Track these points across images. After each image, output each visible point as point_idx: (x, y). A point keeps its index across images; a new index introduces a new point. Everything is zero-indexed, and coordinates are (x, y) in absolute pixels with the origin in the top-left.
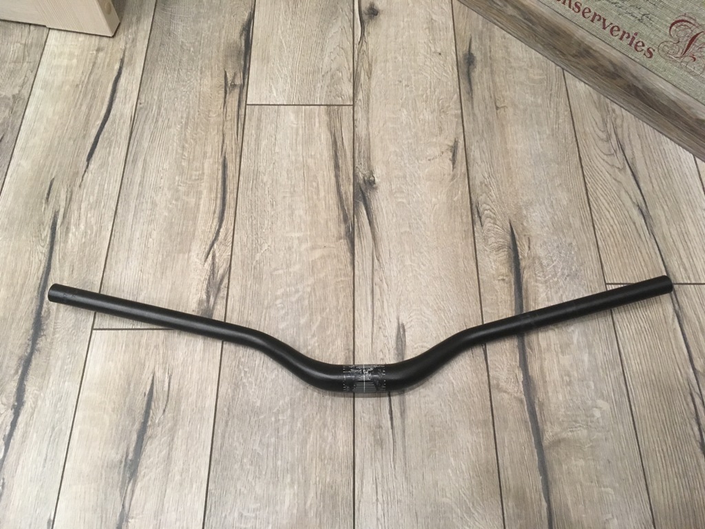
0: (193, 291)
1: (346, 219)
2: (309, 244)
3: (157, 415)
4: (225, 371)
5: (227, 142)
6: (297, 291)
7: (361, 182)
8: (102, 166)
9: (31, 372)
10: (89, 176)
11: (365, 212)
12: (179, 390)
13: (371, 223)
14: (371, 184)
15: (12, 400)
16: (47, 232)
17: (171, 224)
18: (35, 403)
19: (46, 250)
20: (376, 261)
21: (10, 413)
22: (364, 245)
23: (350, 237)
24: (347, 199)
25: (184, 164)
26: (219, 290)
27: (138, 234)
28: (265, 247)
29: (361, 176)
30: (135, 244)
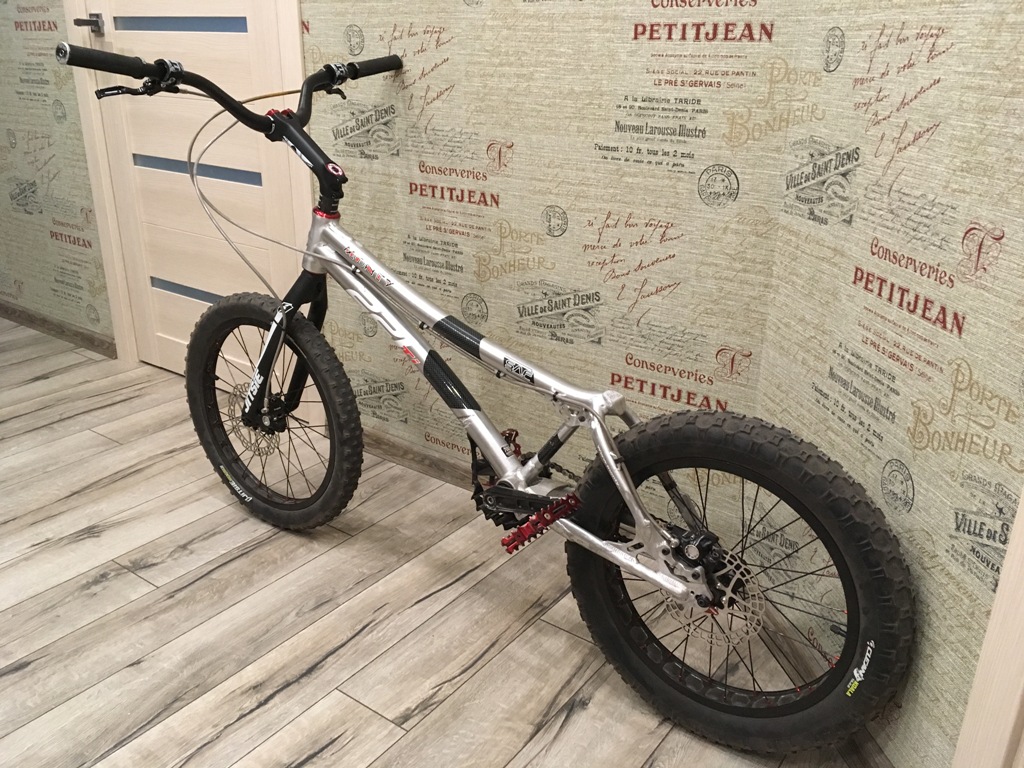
0: (410, 700)
1: (545, 716)
2: (507, 716)
3: (326, 754)
4: (387, 755)
5: (507, 633)
6: (473, 738)
7: (578, 699)
8: (421, 609)
9: (285, 691)
10: (409, 611)
11: (564, 718)
12: (351, 748)
13: (562, 726)
14: (584, 704)
15: (263, 699)
16: (359, 627)
17: (431, 659)
18: (272, 707)
19: (350, 636)
20: (544, 751)
21: (256, 704)
22: (544, 738)
23: (539, 728)
24: (558, 704)
25: (470, 631)
26: (426, 709)
27: (407, 653)
28: (477, 701)
29: (581, 696)
30: (401, 658)
